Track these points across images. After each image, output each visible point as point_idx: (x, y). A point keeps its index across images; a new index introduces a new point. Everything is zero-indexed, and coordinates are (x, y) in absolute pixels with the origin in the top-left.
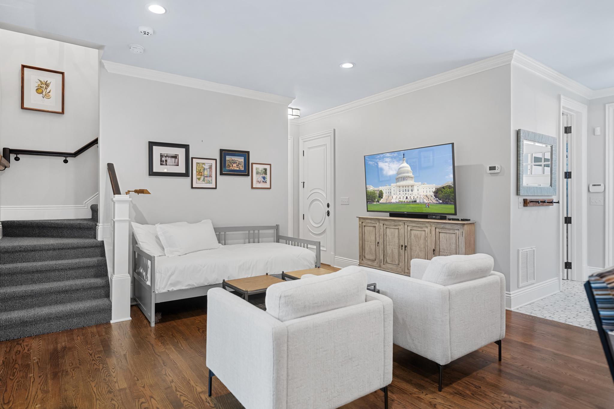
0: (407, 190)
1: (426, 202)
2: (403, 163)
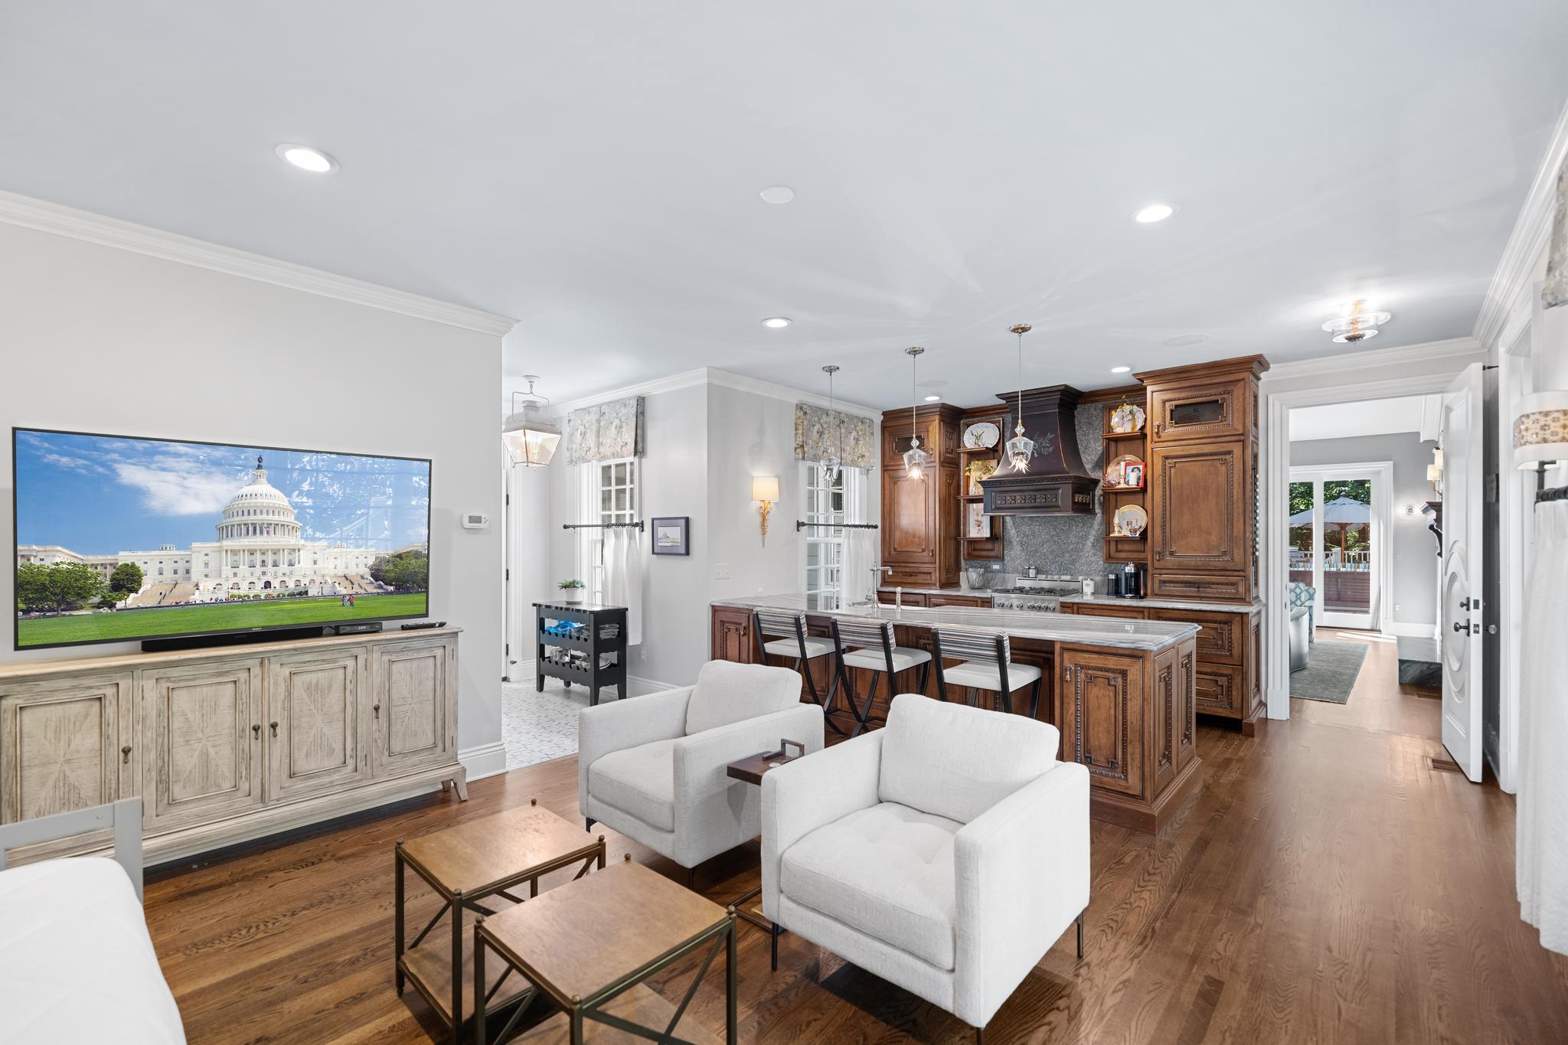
0: (270, 563)
1: (344, 592)
2: (254, 482)
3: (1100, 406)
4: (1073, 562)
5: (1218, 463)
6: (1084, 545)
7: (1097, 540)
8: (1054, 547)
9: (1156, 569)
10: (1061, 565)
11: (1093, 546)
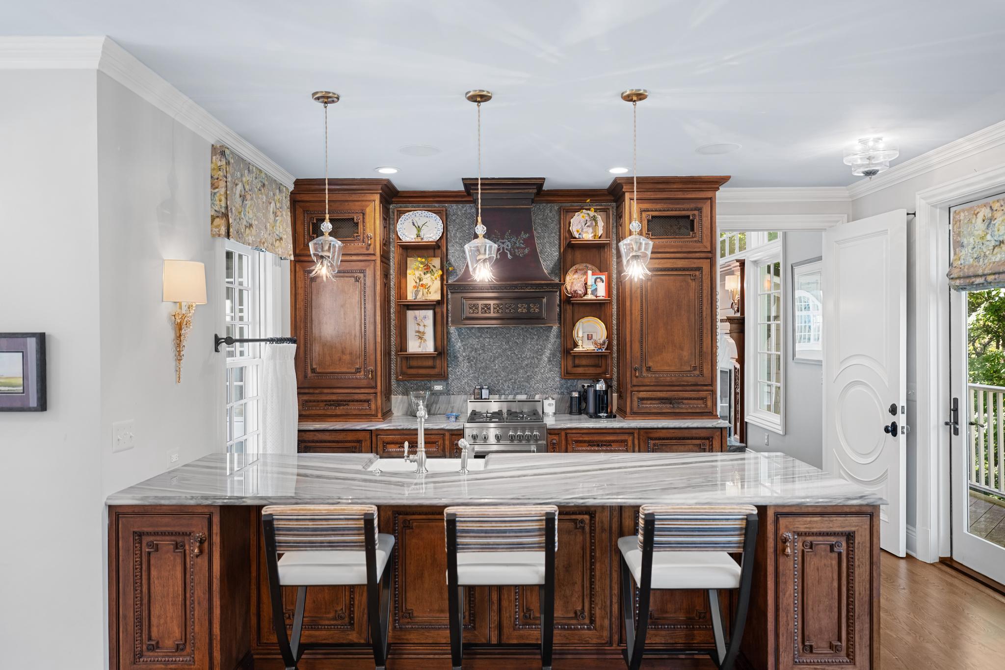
3: (556, 208)
4: (528, 379)
5: (688, 279)
6: (539, 360)
7: (553, 355)
8: (507, 363)
9: (635, 386)
10: (515, 383)
11: (549, 361)
